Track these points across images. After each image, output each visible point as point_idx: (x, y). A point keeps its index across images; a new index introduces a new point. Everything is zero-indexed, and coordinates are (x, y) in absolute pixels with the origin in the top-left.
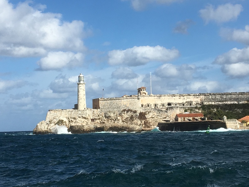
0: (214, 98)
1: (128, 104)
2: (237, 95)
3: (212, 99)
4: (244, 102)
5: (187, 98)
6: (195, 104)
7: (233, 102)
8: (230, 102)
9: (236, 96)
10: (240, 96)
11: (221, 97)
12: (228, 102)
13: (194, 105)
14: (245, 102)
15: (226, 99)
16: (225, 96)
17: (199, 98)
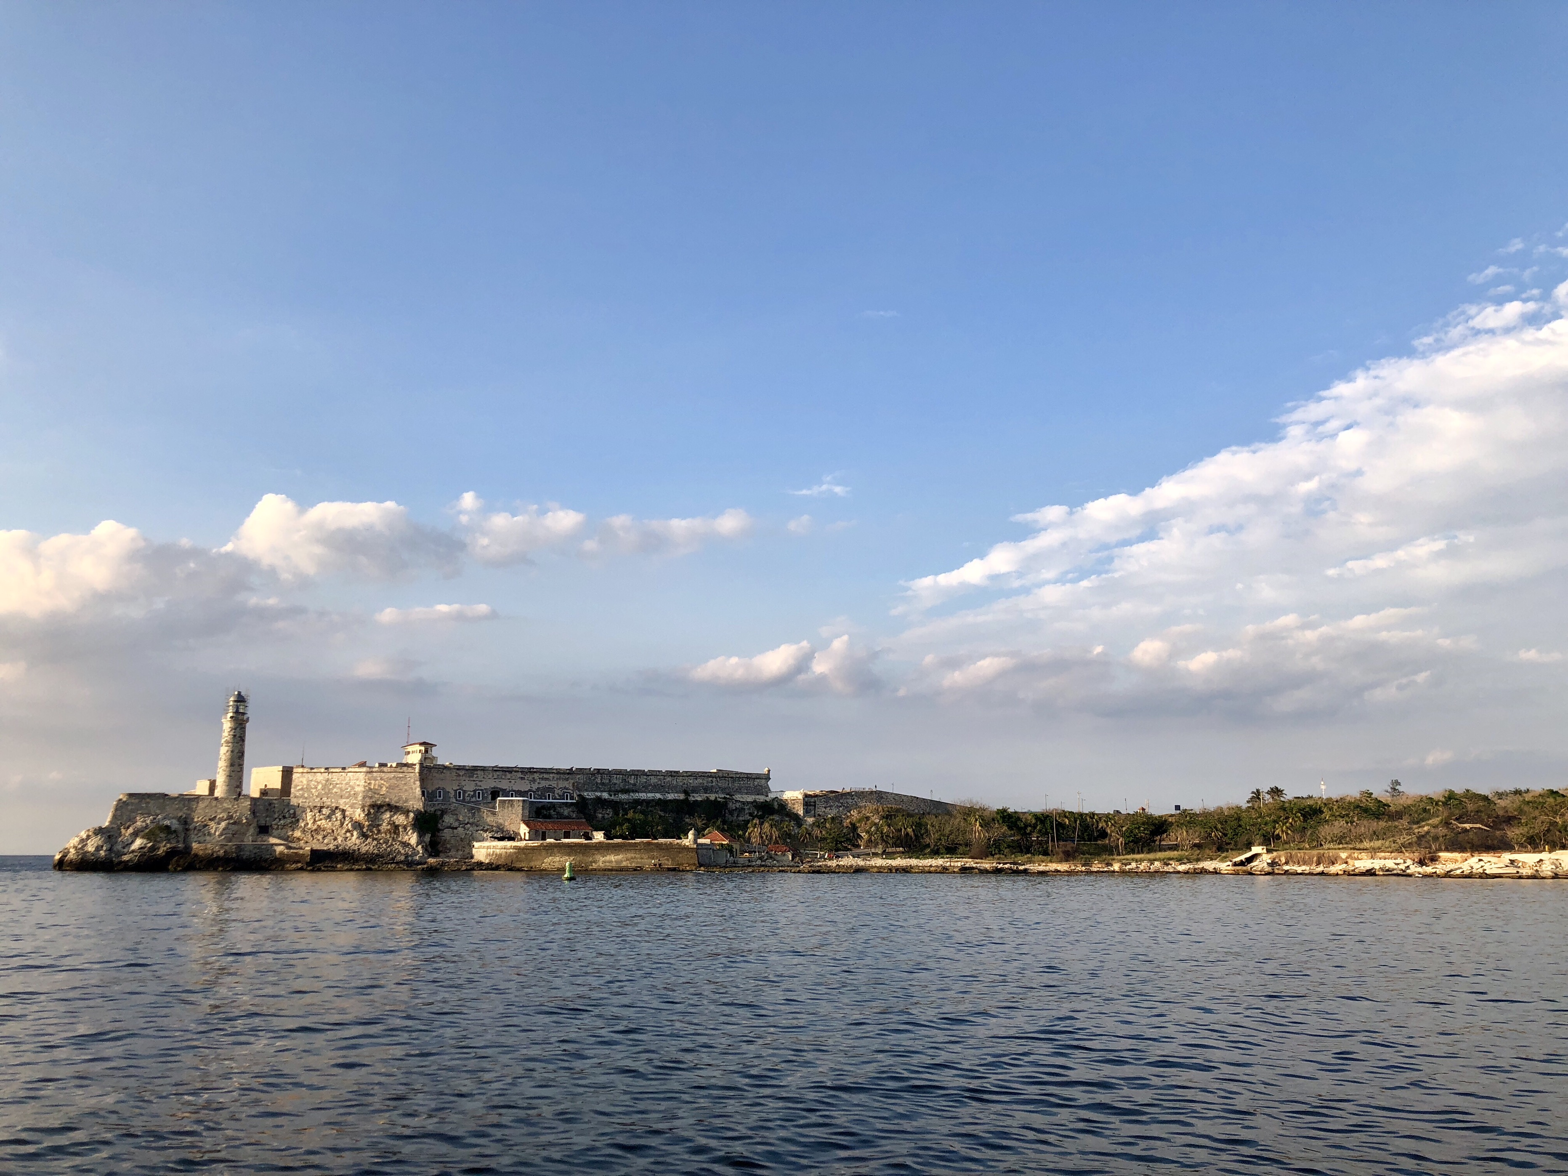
0: (607, 781)
1: (384, 789)
2: (662, 777)
3: (603, 784)
4: (676, 795)
5: (542, 779)
6: (560, 796)
7: (653, 795)
8: (645, 794)
9: (660, 780)
10: (669, 779)
11: (624, 780)
12: (641, 794)
13: (558, 797)
14: (679, 795)
15: (635, 785)
16: (633, 777)
17: (570, 780)
